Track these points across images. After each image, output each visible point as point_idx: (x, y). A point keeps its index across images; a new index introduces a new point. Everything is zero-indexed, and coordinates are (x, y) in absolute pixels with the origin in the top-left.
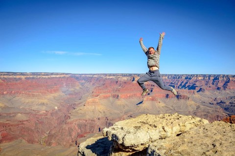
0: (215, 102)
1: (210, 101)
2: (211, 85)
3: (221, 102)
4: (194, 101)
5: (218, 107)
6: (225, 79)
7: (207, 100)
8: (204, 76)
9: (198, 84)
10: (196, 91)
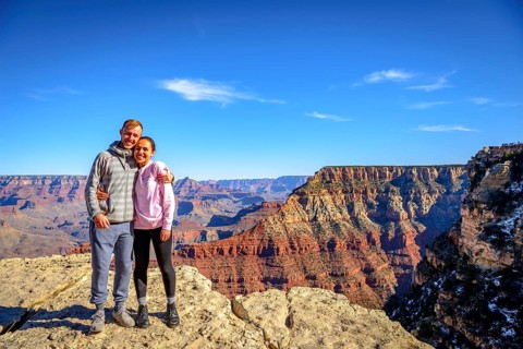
0: (55, 225)
1: (47, 223)
2: (47, 195)
3: (66, 223)
4: (15, 226)
5: (61, 231)
6: (71, 183)
7: (40, 222)
8: (34, 178)
9: (20, 194)
10: (17, 207)
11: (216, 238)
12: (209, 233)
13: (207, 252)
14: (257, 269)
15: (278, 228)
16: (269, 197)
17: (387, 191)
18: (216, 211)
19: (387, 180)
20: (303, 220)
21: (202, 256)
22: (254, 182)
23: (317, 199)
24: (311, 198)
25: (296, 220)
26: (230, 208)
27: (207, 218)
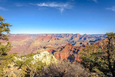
2: (65, 36)
4: (62, 40)
5: (67, 41)
6: (68, 35)
7: (64, 40)
8: (64, 34)
9: (62, 36)
11: (90, 44)
18: (91, 40)
22: (99, 35)
26: (93, 39)
27: (89, 41)
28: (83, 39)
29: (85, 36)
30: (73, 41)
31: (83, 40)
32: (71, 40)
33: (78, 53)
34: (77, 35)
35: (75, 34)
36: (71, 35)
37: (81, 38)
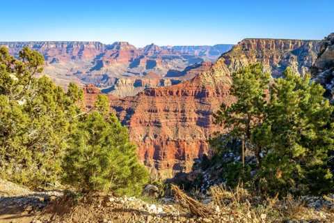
11: (170, 84)
12: (166, 81)
13: (163, 93)
14: (193, 105)
15: (209, 79)
16: (207, 58)
17: (288, 58)
18: (171, 67)
19: (290, 50)
20: (227, 75)
21: (160, 95)
22: (198, 48)
23: (237, 61)
24: (233, 60)
25: (222, 75)
26: (180, 65)
27: (165, 71)
28: (143, 63)
29: (150, 55)
30: (105, 77)
31: (145, 70)
32: (95, 72)
33: (129, 124)
34: (118, 48)
35: (111, 44)
36: (93, 46)
37: (135, 63)
